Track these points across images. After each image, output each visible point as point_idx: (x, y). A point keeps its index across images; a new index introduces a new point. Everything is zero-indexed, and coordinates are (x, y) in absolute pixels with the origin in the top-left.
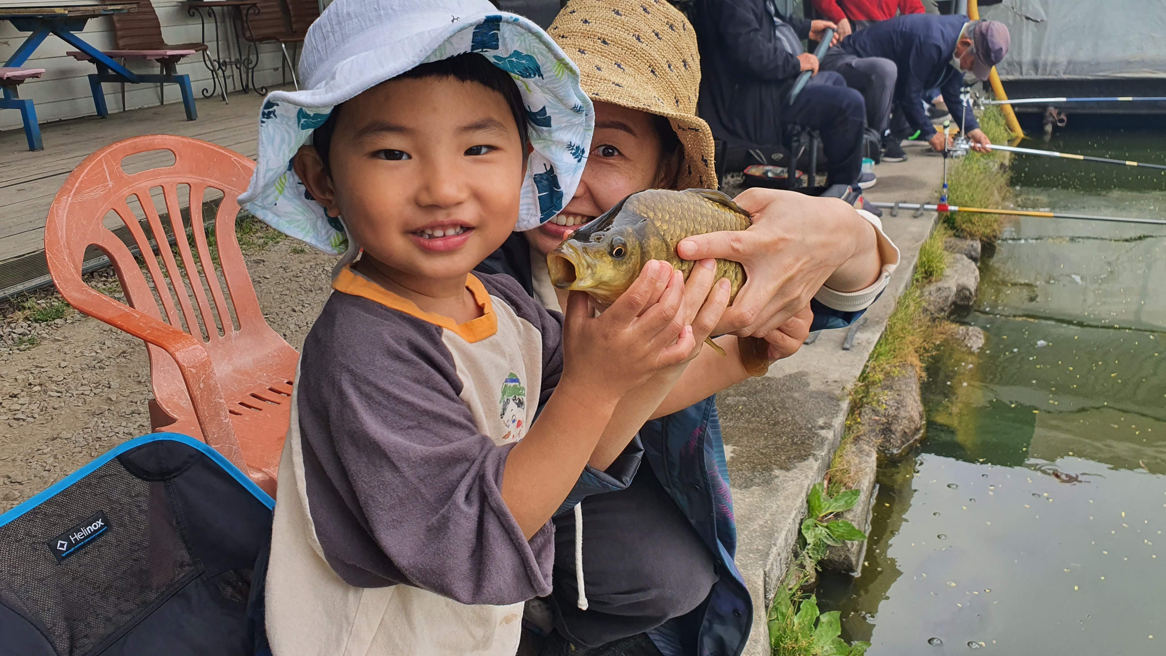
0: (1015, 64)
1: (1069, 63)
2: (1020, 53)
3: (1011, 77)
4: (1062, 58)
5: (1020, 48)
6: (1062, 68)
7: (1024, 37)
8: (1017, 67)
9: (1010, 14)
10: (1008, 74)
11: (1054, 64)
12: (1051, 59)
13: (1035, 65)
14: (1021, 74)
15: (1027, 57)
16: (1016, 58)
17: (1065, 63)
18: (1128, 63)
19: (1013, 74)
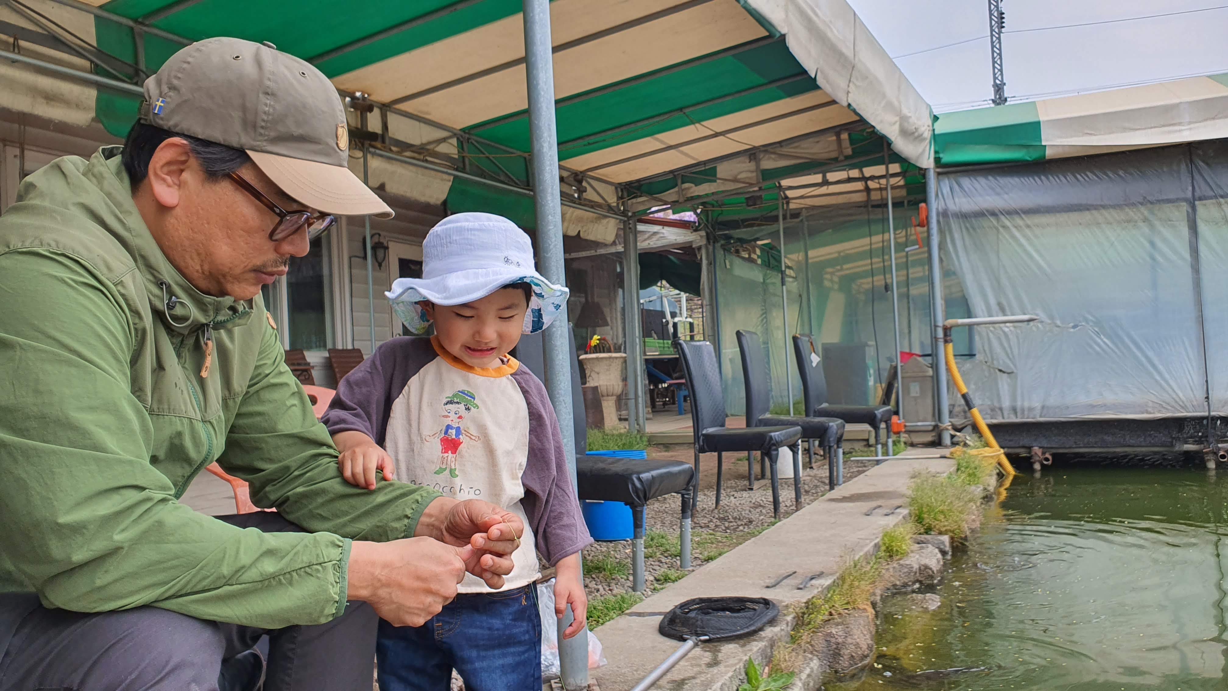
0: (997, 410)
1: (1043, 407)
2: (999, 400)
3: (995, 421)
4: (1037, 404)
5: (998, 395)
6: (1037, 412)
7: (1000, 386)
8: (999, 412)
9: (985, 367)
10: (992, 418)
11: (1031, 409)
12: (1026, 404)
13: (1014, 410)
14: (1003, 418)
15: (1006, 403)
16: (996, 404)
17: (1039, 408)
18: (1093, 406)
19: (996, 419)
